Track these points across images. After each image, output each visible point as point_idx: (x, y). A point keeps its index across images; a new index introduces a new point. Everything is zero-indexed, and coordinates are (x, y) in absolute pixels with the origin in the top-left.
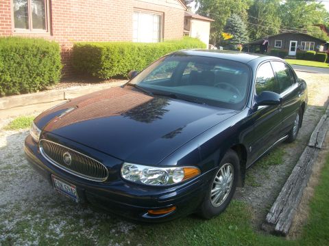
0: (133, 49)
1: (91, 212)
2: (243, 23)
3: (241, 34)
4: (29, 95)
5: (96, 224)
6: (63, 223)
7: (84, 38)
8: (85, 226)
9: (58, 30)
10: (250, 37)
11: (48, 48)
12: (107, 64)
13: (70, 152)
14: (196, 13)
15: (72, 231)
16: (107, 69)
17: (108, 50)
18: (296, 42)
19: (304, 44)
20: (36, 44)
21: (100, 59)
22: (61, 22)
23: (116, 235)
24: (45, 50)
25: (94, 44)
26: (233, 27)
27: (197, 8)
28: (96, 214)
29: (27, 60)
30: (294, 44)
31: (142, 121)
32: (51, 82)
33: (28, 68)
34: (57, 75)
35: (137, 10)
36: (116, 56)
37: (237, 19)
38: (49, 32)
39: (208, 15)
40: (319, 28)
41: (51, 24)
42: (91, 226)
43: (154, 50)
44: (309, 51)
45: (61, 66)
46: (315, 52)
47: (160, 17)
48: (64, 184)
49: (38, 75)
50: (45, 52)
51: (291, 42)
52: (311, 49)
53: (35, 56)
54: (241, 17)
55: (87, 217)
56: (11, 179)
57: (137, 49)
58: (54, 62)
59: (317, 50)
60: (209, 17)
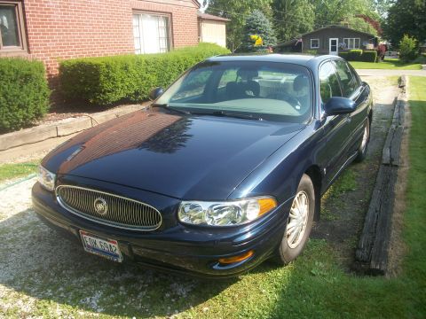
0: (139, 63)
1: (131, 276)
2: (267, 21)
3: (266, 34)
4: (10, 134)
5: (143, 289)
6: (99, 294)
7: (72, 54)
8: (129, 294)
9: (37, 45)
10: (278, 37)
11: (30, 70)
12: (108, 86)
13: (104, 196)
14: (206, 12)
15: (114, 303)
16: (109, 92)
17: (107, 66)
18: (337, 39)
19: (346, 41)
20: (13, 66)
21: (98, 79)
22: (39, 34)
23: (173, 300)
24: (25, 72)
25: (89, 61)
26: (255, 26)
27: (207, 6)
28: (139, 277)
29: (3, 88)
30: (334, 42)
31: (163, 152)
32: (38, 115)
33: (6, 98)
34: (45, 104)
35: (137, 12)
36: (118, 74)
37: (259, 16)
38: (26, 49)
39: (221, 13)
40: (361, 19)
41: (27, 38)
42: (137, 293)
43: (165, 63)
44: (354, 50)
45: (49, 93)
46: (361, 51)
47: (167, 19)
48: (98, 241)
49: (19, 106)
50: (26, 75)
51: (331, 39)
52: (357, 47)
53: (14, 81)
54: (265, 13)
55: (127, 282)
56: (11, 246)
57: (143, 63)
58: (40, 88)
59: (364, 48)
60: (222, 17)
